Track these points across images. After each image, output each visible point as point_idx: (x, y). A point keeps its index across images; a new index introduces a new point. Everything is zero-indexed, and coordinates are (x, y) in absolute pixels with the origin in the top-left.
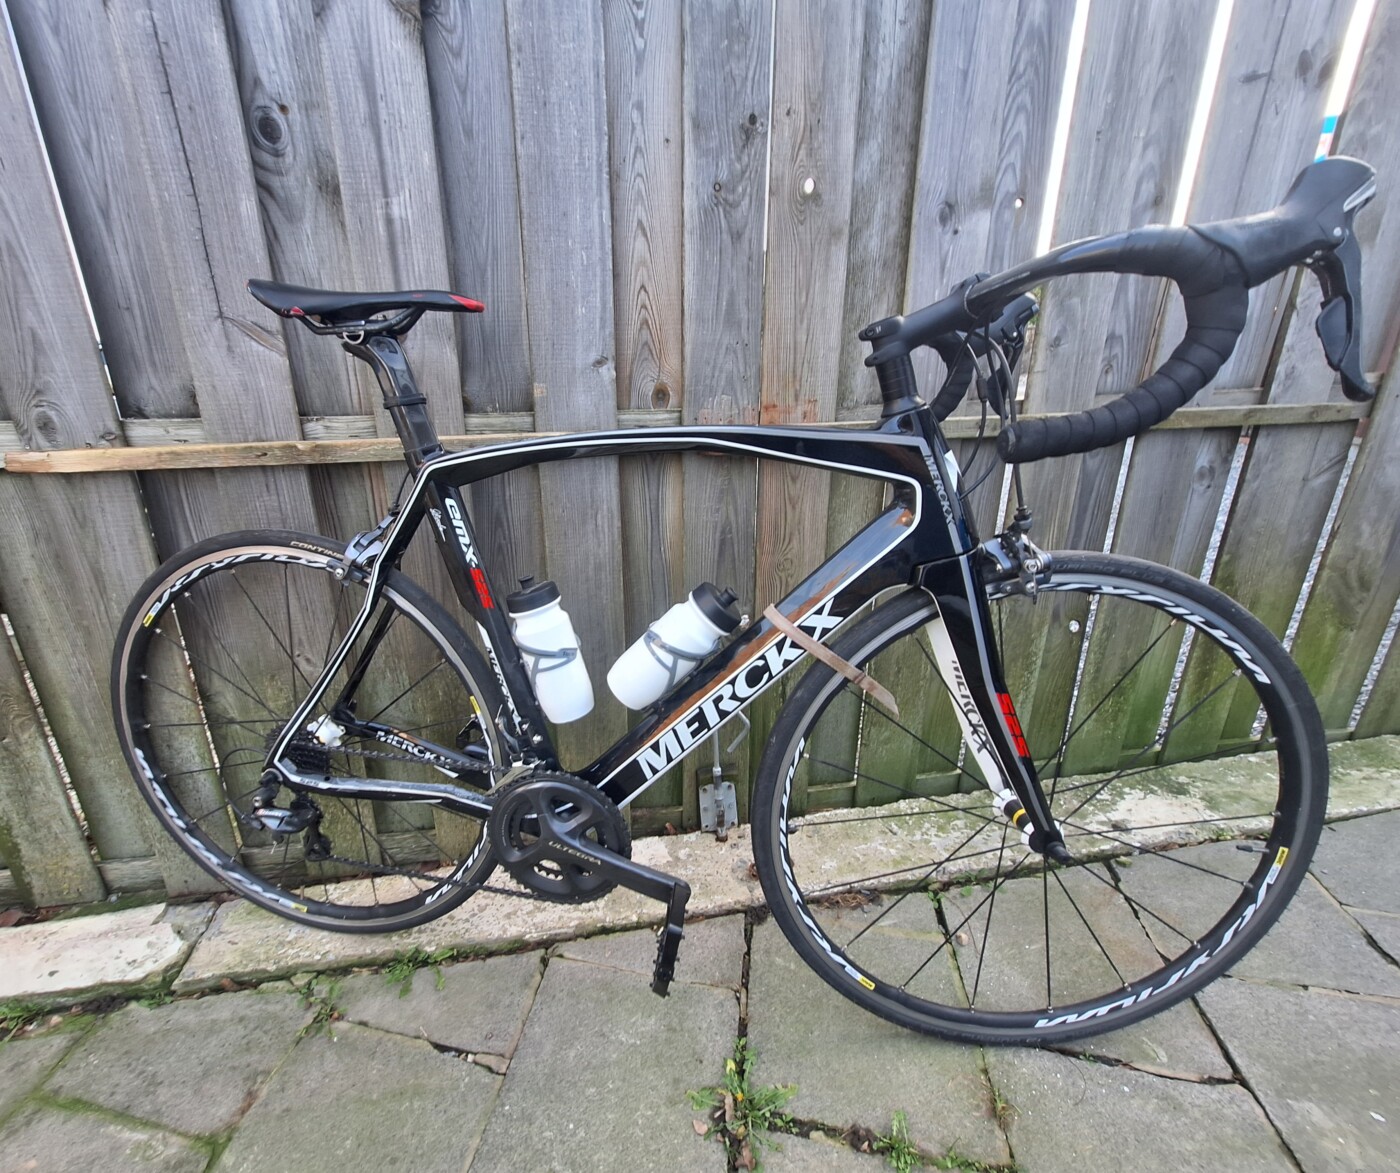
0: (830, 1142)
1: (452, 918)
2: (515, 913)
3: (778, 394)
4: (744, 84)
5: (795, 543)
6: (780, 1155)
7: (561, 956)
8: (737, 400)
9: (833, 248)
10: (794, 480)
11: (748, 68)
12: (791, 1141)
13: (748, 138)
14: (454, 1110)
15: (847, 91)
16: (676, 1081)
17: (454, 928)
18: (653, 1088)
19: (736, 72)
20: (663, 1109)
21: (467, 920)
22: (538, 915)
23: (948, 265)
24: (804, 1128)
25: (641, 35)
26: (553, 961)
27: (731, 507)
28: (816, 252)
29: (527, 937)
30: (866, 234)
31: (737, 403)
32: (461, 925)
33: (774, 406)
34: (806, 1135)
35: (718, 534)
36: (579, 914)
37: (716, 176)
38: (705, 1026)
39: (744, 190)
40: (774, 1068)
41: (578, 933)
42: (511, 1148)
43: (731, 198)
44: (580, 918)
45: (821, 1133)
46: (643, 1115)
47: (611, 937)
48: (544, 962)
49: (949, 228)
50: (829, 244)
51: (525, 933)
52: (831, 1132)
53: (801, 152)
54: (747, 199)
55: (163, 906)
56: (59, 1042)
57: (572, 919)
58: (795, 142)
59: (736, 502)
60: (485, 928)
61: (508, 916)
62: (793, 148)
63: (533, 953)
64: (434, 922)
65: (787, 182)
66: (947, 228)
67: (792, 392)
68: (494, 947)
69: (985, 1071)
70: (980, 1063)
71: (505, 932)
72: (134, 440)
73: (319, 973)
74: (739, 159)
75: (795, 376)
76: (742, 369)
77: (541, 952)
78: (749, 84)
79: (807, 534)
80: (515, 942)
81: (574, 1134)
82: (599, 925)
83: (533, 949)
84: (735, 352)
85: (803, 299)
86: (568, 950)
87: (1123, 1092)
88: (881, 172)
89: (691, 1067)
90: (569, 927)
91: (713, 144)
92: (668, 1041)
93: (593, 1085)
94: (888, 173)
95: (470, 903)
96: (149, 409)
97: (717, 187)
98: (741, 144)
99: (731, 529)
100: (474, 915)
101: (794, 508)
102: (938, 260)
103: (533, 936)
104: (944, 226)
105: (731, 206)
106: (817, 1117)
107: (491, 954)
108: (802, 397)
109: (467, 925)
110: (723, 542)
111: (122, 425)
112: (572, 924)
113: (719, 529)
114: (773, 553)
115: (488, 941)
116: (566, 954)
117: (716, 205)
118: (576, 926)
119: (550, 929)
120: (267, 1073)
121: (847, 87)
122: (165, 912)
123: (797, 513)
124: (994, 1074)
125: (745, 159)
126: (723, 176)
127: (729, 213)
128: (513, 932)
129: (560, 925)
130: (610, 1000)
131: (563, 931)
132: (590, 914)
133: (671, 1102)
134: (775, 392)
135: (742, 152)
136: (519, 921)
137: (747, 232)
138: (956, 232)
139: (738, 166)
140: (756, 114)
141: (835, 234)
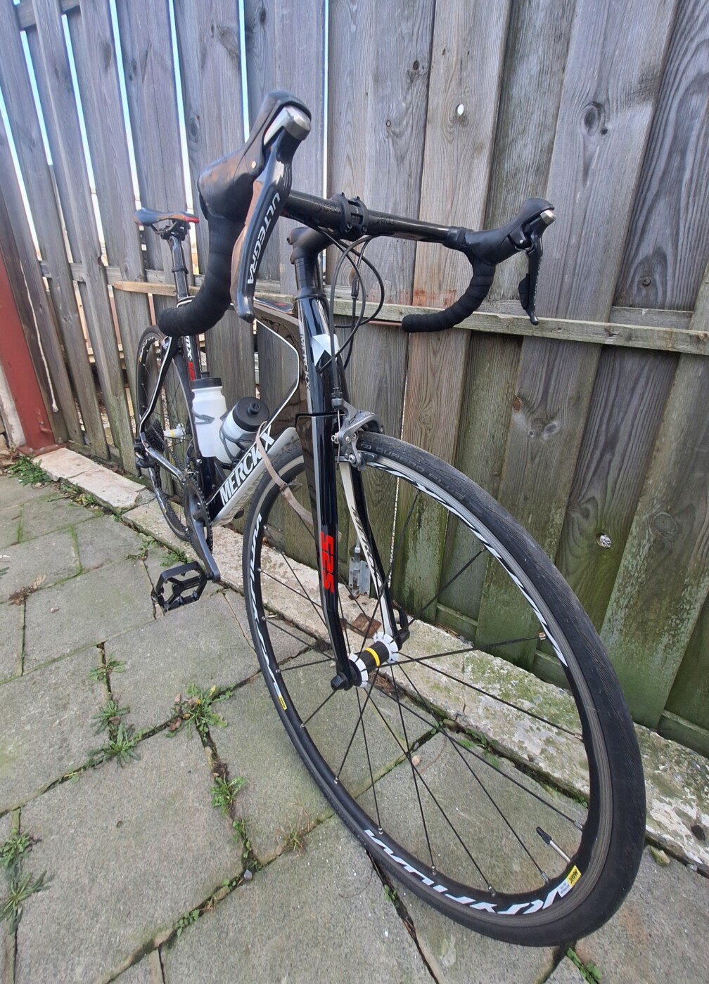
0: (209, 758)
2: (226, 563)
3: (426, 282)
4: (410, 40)
5: (433, 404)
6: (187, 740)
7: (224, 594)
8: (395, 284)
9: (475, 161)
10: (435, 353)
11: (414, 25)
12: (197, 740)
13: (412, 81)
14: (131, 617)
15: (495, 19)
16: (195, 676)
18: (185, 670)
19: (405, 31)
20: (178, 680)
23: (593, 166)
24: (208, 741)
25: (355, 23)
26: (220, 594)
27: (387, 365)
28: (461, 165)
30: (520, 144)
31: (395, 287)
33: (423, 292)
34: (205, 744)
35: (377, 382)
37: (388, 116)
38: (232, 667)
39: (408, 123)
40: (231, 710)
42: (127, 643)
43: (397, 130)
45: (211, 751)
46: (170, 675)
49: (596, 129)
50: (472, 158)
52: (215, 755)
53: (453, 83)
54: (410, 129)
55: (144, 487)
56: (91, 514)
58: (448, 76)
59: (390, 362)
62: (446, 81)
65: (440, 111)
66: (594, 128)
67: (437, 283)
69: (319, 822)
70: (323, 817)
72: (149, 279)
73: (156, 540)
74: (405, 99)
75: (439, 269)
76: (400, 262)
78: (415, 38)
79: (444, 400)
81: (145, 658)
84: (396, 248)
85: (449, 206)
87: (382, 932)
88: (539, 84)
89: (206, 677)
91: (388, 91)
92: (213, 660)
93: (172, 649)
94: (546, 84)
96: (156, 266)
97: (388, 124)
98: (406, 87)
99: (386, 380)
101: (434, 375)
102: (581, 163)
104: (591, 127)
105: (397, 136)
106: (218, 745)
108: (444, 287)
110: (380, 389)
111: (145, 273)
113: (378, 378)
114: (417, 407)
116: (227, 596)
117: (387, 137)
120: (111, 562)
121: (495, 15)
122: (143, 490)
123: (436, 381)
124: (321, 829)
125: (409, 97)
126: (394, 114)
127: (396, 142)
130: (217, 626)
133: (183, 681)
134: (424, 281)
135: (407, 93)
137: (409, 154)
138: (604, 132)
139: (404, 105)
140: (419, 60)
141: (478, 148)
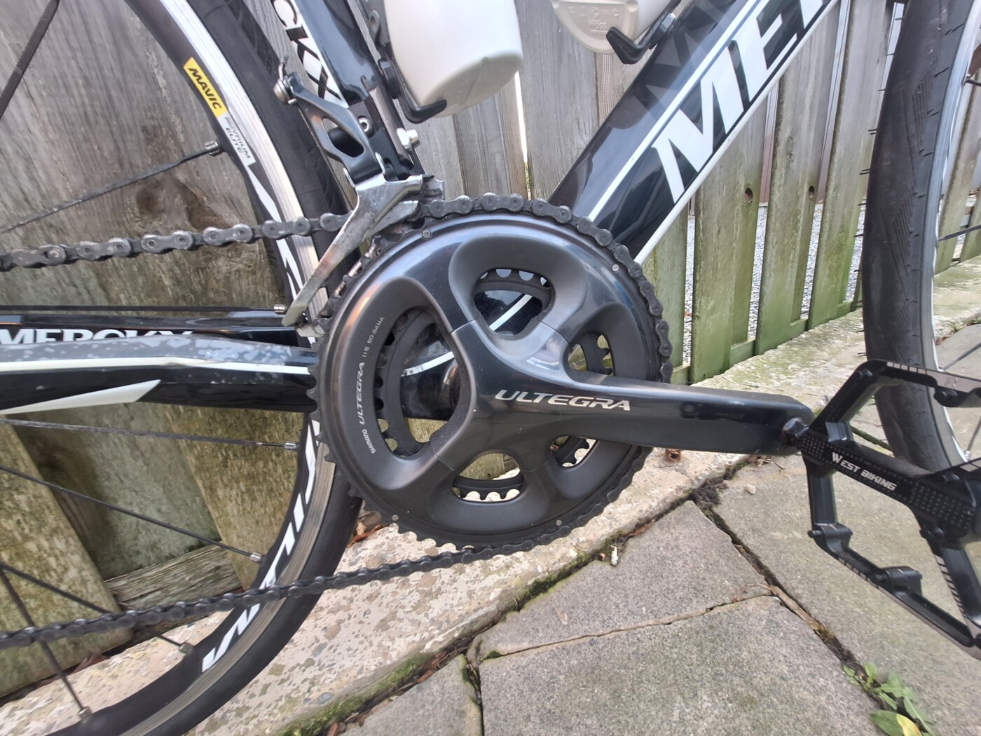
1: (278, 670)
7: (495, 655)
17: (287, 689)
21: (310, 663)
22: (433, 603)
26: (486, 669)
29: (428, 646)
32: (298, 677)
36: (495, 578)
41: (503, 607)
44: (500, 583)
47: (552, 592)
48: (472, 677)
51: (424, 641)
57: (489, 590)
60: (348, 663)
61: (383, 625)
63: (444, 670)
64: (242, 696)
68: (373, 689)
71: (386, 655)
77: (458, 663)
80: (409, 663)
82: (530, 582)
83: (443, 663)
86: (501, 640)
90: (489, 603)
95: (309, 631)
100: (320, 648)
103: (437, 641)
107: (368, 705)
109: (311, 672)
112: (492, 597)
115: (359, 684)
116: (502, 648)
118: (500, 598)
119: (462, 618)
128: (400, 648)
129: (474, 606)
131: (481, 612)
132: (511, 571)
136: (406, 626)
